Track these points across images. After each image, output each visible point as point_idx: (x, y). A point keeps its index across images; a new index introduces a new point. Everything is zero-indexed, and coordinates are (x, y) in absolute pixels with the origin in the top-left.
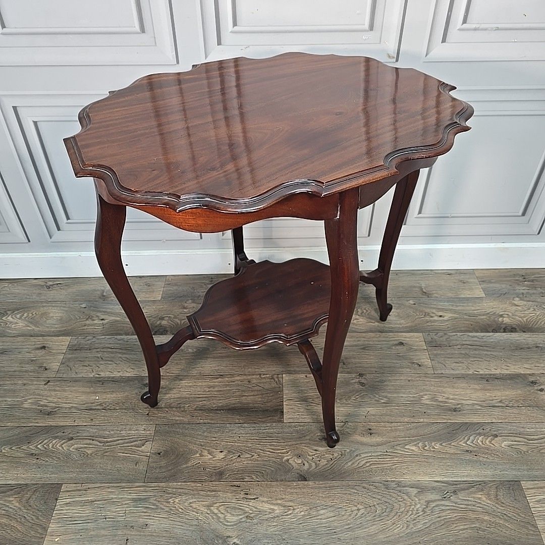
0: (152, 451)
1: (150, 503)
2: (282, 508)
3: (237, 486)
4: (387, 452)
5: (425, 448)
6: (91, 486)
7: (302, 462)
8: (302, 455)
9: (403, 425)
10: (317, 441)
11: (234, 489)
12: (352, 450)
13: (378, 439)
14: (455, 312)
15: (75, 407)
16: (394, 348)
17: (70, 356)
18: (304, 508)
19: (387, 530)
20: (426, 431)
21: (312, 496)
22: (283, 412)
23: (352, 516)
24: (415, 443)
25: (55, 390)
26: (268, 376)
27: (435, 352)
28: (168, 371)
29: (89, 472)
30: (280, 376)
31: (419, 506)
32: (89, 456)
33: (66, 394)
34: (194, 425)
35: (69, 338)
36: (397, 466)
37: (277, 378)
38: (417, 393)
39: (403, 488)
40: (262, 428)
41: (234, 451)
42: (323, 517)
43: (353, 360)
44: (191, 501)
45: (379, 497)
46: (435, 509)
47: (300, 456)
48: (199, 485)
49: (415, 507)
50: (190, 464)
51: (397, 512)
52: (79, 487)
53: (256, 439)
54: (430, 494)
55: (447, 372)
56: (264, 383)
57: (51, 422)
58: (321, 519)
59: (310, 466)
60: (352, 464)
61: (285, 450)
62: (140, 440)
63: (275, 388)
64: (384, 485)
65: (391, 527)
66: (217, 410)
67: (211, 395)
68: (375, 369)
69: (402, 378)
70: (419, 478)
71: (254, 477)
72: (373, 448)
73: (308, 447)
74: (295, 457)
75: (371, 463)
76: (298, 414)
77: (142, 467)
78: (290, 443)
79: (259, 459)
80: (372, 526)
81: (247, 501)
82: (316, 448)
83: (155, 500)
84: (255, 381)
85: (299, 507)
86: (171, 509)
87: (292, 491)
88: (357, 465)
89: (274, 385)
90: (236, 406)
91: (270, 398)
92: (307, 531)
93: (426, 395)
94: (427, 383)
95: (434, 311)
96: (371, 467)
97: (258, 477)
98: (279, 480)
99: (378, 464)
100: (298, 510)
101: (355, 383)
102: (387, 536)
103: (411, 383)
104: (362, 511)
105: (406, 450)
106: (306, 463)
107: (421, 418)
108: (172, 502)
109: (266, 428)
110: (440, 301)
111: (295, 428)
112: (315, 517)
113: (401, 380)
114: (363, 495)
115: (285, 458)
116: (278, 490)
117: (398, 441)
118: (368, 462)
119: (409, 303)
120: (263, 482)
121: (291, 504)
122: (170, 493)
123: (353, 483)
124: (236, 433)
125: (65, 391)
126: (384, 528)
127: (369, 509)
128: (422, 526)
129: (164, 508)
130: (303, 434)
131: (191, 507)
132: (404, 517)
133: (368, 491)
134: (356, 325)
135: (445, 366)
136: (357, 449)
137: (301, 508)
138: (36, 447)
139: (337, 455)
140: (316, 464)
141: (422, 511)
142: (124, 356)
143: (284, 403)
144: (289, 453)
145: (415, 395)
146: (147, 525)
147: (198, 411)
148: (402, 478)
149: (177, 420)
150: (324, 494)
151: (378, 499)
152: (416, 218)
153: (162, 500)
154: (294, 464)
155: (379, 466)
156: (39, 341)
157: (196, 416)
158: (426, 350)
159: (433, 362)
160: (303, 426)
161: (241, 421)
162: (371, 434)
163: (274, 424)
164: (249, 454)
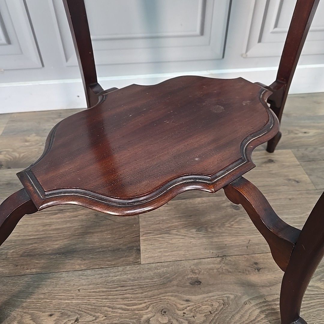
7: (169, 320)
8: (169, 310)
10: (187, 287)
12: (237, 296)
14: (319, 128)
16: (264, 165)
22: (140, 250)
27: (311, 167)
38: (304, 213)
40: (111, 275)
41: (69, 313)
47: (165, 312)
53: (103, 292)
60: (241, 318)
61: (144, 305)
63: (129, 220)
66: (50, 254)
67: (45, 236)
73: (176, 296)
74: (158, 314)
76: (159, 250)
78: (150, 293)
79: (106, 322)
82: (187, 297)
91: (123, 232)
95: (297, 128)
101: (227, 206)
103: (293, 202)
106: (174, 322)
109: (117, 274)
111: (156, 271)
113: (280, 199)
115: (145, 317)
124: (74, 285)
130: (168, 278)
136: (244, 294)
139: (218, 304)
140: (189, 322)
143: (141, 238)
144: (150, 309)
145: (302, 216)
147: (25, 258)
152: (272, 33)
157: (22, 265)
158: (299, 165)
159: (311, 177)
160: (168, 266)
161: (83, 267)
162: (259, 270)
163: (128, 268)
164: (91, 315)
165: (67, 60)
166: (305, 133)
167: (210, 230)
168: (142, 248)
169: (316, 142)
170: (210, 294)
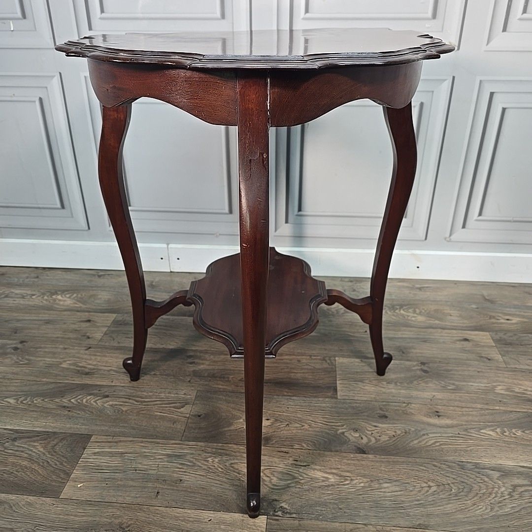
0: (191, 413)
1: (186, 459)
2: (338, 478)
3: (285, 452)
4: (459, 434)
5: (504, 434)
6: (122, 439)
7: (360, 436)
8: (360, 430)
9: (476, 411)
10: (376, 418)
11: (281, 454)
12: (417, 429)
13: (448, 422)
14: (524, 317)
15: (114, 370)
16: (458, 342)
17: (113, 329)
18: (364, 479)
19: (466, 510)
20: (504, 418)
21: (372, 469)
22: (336, 390)
23: (423, 492)
24: (492, 428)
25: (95, 355)
26: (319, 357)
27: (506, 349)
28: (213, 346)
29: (122, 426)
30: (332, 359)
31: (503, 489)
32: (124, 413)
33: (106, 359)
34: (238, 394)
35: (114, 315)
36: (471, 448)
37: (330, 360)
38: (489, 383)
39: (481, 470)
40: (313, 402)
41: (281, 420)
42: (387, 490)
43: (413, 350)
44: (233, 462)
45: (454, 476)
46: (524, 494)
47: (357, 430)
48: (242, 448)
49: (499, 490)
50: (232, 428)
51: (477, 494)
52: (110, 439)
53: (307, 411)
54: (515, 478)
55: (522, 367)
56: (314, 363)
57: (87, 381)
58: (384, 492)
59: (370, 441)
60: (419, 443)
61: (340, 424)
62: (179, 403)
63: (327, 368)
64: (459, 465)
65: (472, 508)
68: (439, 360)
69: (470, 369)
70: (500, 462)
71: (304, 445)
72: (442, 429)
73: (366, 422)
74: (351, 431)
75: (441, 443)
76: (353, 392)
77: (180, 427)
78: (345, 418)
79: (310, 429)
80: (447, 504)
81: (296, 468)
82: (375, 424)
83: (192, 458)
84: (304, 361)
85: (358, 478)
86: (210, 468)
87: (349, 462)
88: (425, 444)
89: (325, 365)
90: (284, 380)
91: (322, 376)
92: (368, 502)
93: (500, 385)
94: (500, 375)
95: (500, 315)
96: (442, 447)
97: (309, 446)
98: (333, 450)
99: (450, 444)
100: (357, 481)
101: (417, 370)
102: (468, 516)
103: (481, 374)
104: (434, 488)
105: (482, 434)
106: (364, 437)
107: (496, 406)
108: (211, 461)
109: (318, 402)
110: (507, 307)
111: (350, 405)
112: (377, 489)
114: (434, 473)
115: (340, 431)
116: (332, 459)
117: (471, 425)
118: (438, 442)
119: (471, 307)
120: (314, 451)
121: (348, 474)
122: (208, 453)
123: (422, 460)
124: (284, 404)
125: (106, 356)
126: (462, 508)
127: (442, 487)
128: (509, 510)
129: (202, 466)
130: (360, 410)
131: (232, 467)
132: (486, 498)
133: (440, 470)
134: (415, 322)
135: (518, 361)
136: (423, 429)
137: (360, 479)
138: (70, 401)
139: (400, 432)
140: (376, 439)
141: (508, 495)
142: (169, 332)
143: (338, 382)
144: (345, 427)
145: (487, 385)
146: (181, 480)
148: (479, 460)
149: (221, 388)
150: (387, 469)
151: (452, 477)
152: (477, 220)
153: (200, 458)
154: (351, 438)
155: (451, 446)
156: (85, 316)
157: (241, 386)
158: (494, 347)
159: (504, 357)
160: (360, 403)
161: (290, 394)
162: (439, 416)
163: (327, 399)
164: (298, 424)
165: (276, 231)
166: (508, 320)
167: (399, 384)
168: (338, 388)
169: (517, 329)
170: (395, 425)
